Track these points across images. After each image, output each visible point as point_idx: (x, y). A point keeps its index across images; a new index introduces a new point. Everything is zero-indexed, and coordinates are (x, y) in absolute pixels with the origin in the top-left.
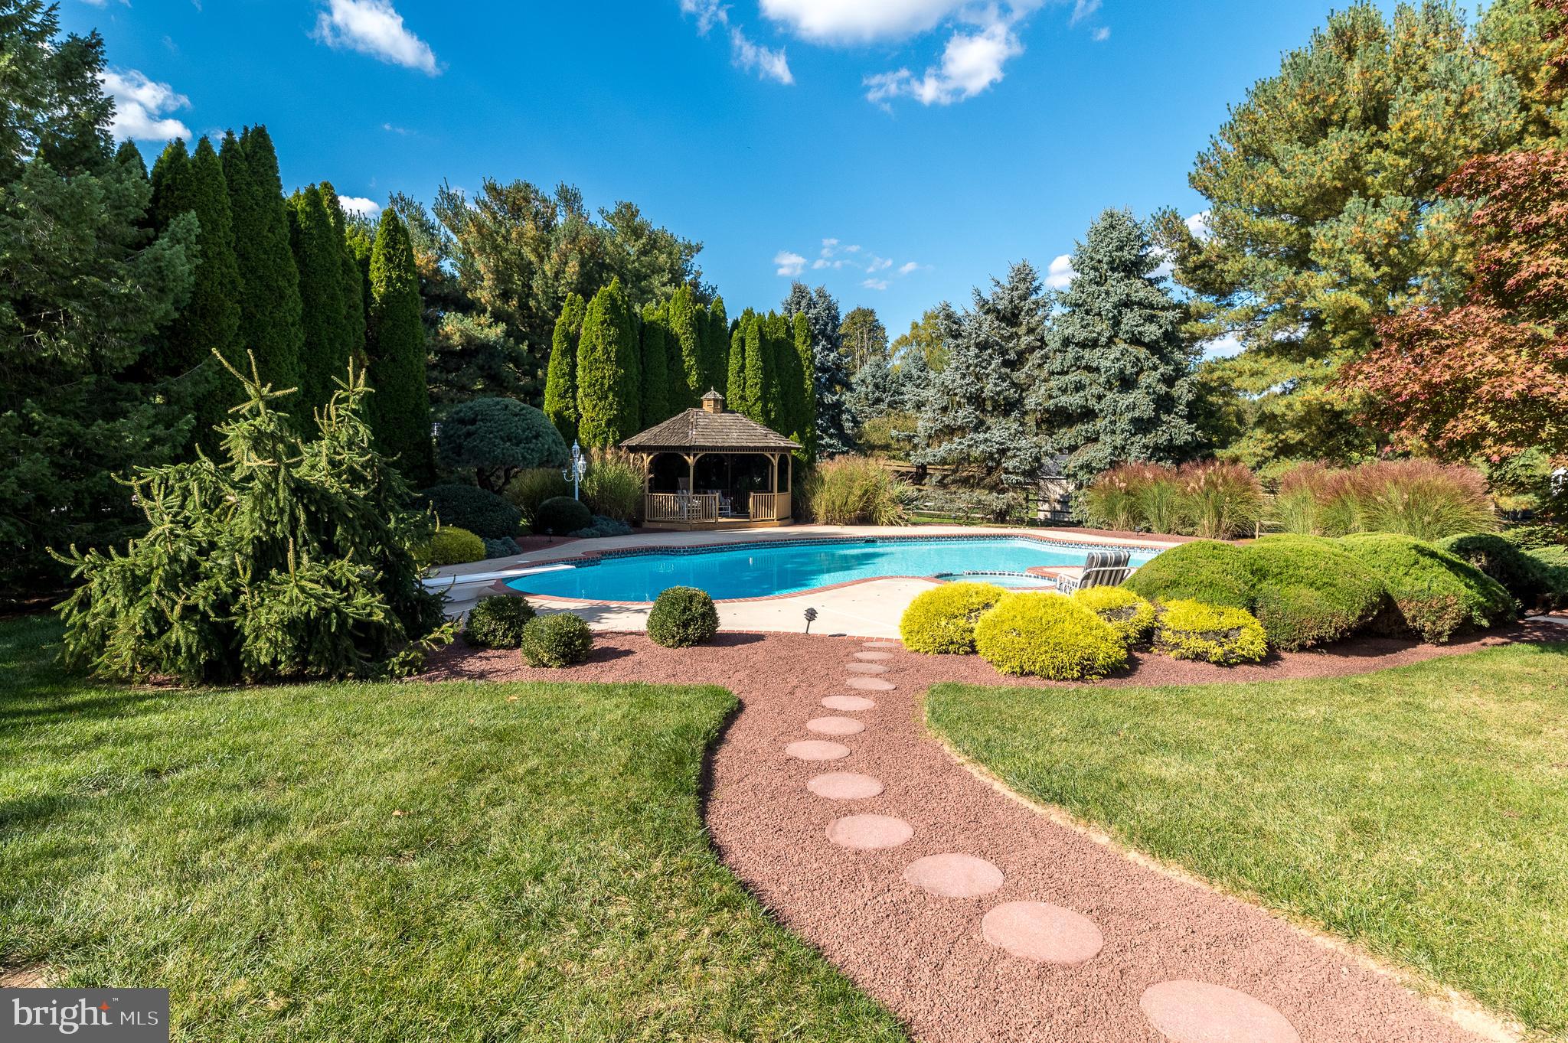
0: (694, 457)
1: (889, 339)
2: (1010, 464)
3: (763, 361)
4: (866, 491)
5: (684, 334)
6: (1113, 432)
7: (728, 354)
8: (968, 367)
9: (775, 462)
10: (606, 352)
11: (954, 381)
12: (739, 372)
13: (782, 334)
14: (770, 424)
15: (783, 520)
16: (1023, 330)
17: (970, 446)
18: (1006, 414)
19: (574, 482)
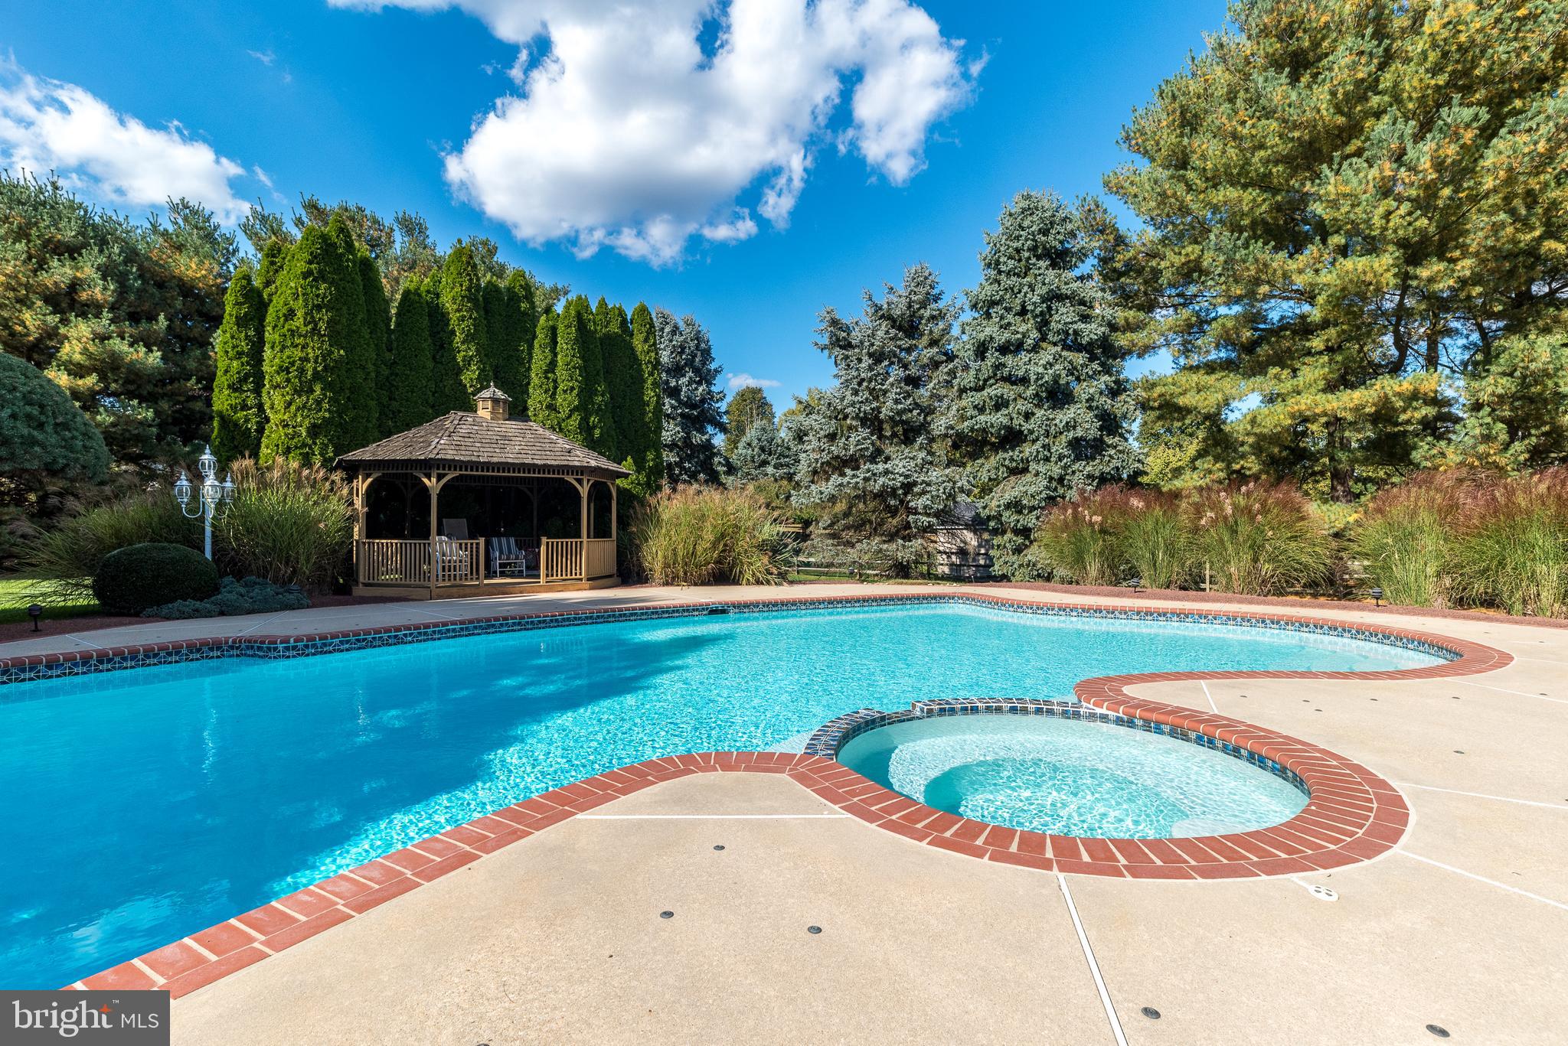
0: (440, 477)
1: (777, 415)
2: (920, 503)
3: (582, 358)
4: (723, 536)
5: (459, 310)
6: (1047, 459)
7: (531, 347)
8: (860, 384)
9: (584, 491)
10: (310, 320)
11: (843, 399)
12: (546, 372)
13: (614, 328)
14: (592, 444)
15: (597, 580)
16: (925, 340)
17: (866, 480)
18: (908, 441)
19: (202, 519)
